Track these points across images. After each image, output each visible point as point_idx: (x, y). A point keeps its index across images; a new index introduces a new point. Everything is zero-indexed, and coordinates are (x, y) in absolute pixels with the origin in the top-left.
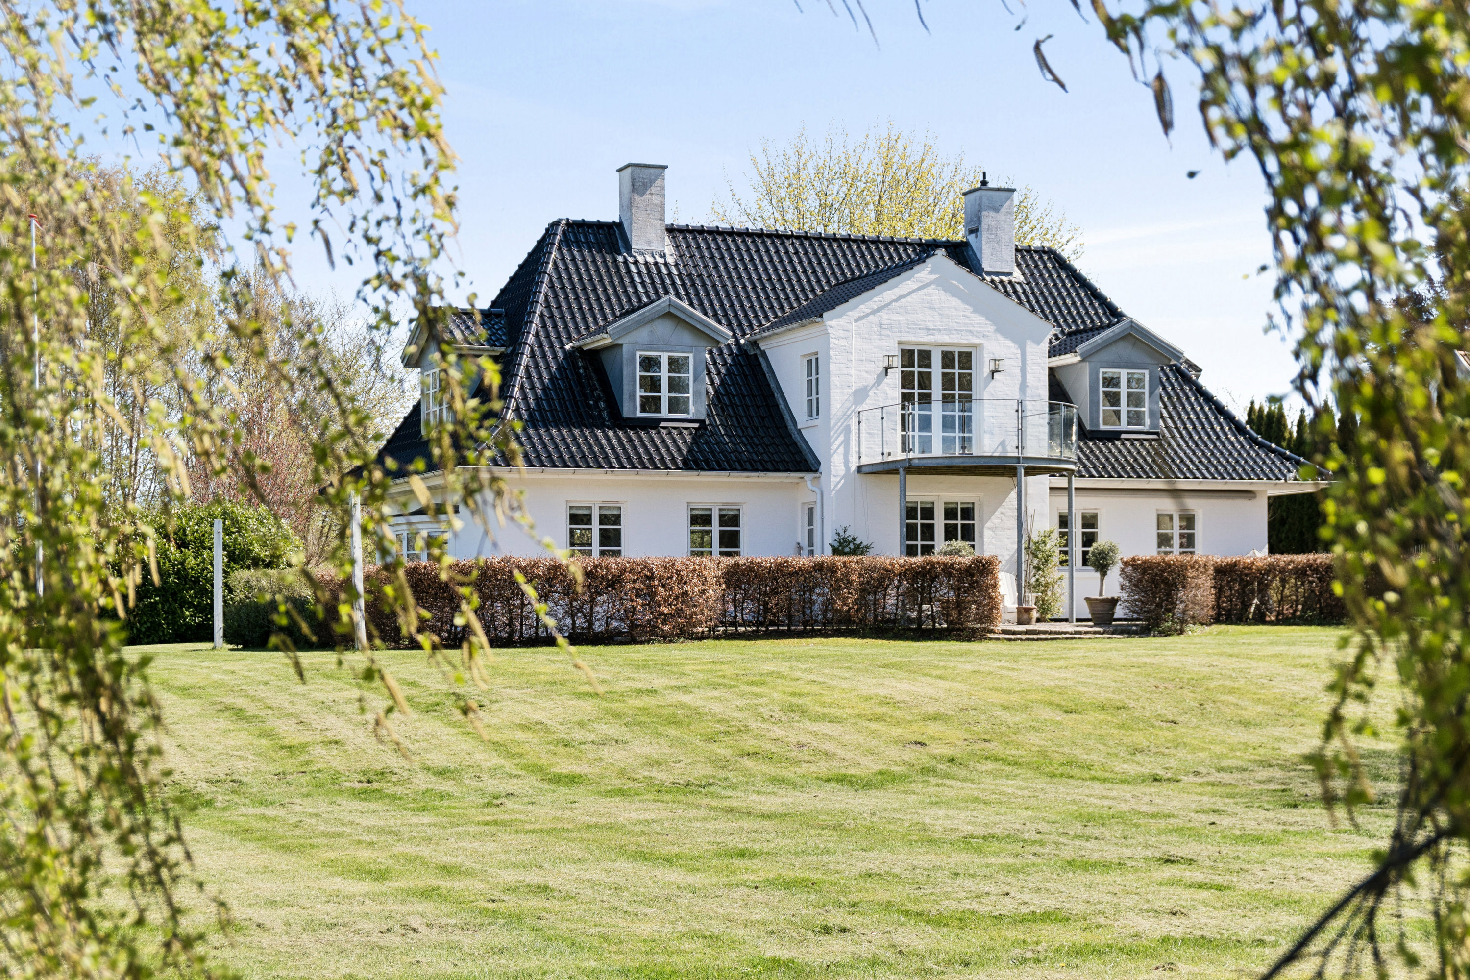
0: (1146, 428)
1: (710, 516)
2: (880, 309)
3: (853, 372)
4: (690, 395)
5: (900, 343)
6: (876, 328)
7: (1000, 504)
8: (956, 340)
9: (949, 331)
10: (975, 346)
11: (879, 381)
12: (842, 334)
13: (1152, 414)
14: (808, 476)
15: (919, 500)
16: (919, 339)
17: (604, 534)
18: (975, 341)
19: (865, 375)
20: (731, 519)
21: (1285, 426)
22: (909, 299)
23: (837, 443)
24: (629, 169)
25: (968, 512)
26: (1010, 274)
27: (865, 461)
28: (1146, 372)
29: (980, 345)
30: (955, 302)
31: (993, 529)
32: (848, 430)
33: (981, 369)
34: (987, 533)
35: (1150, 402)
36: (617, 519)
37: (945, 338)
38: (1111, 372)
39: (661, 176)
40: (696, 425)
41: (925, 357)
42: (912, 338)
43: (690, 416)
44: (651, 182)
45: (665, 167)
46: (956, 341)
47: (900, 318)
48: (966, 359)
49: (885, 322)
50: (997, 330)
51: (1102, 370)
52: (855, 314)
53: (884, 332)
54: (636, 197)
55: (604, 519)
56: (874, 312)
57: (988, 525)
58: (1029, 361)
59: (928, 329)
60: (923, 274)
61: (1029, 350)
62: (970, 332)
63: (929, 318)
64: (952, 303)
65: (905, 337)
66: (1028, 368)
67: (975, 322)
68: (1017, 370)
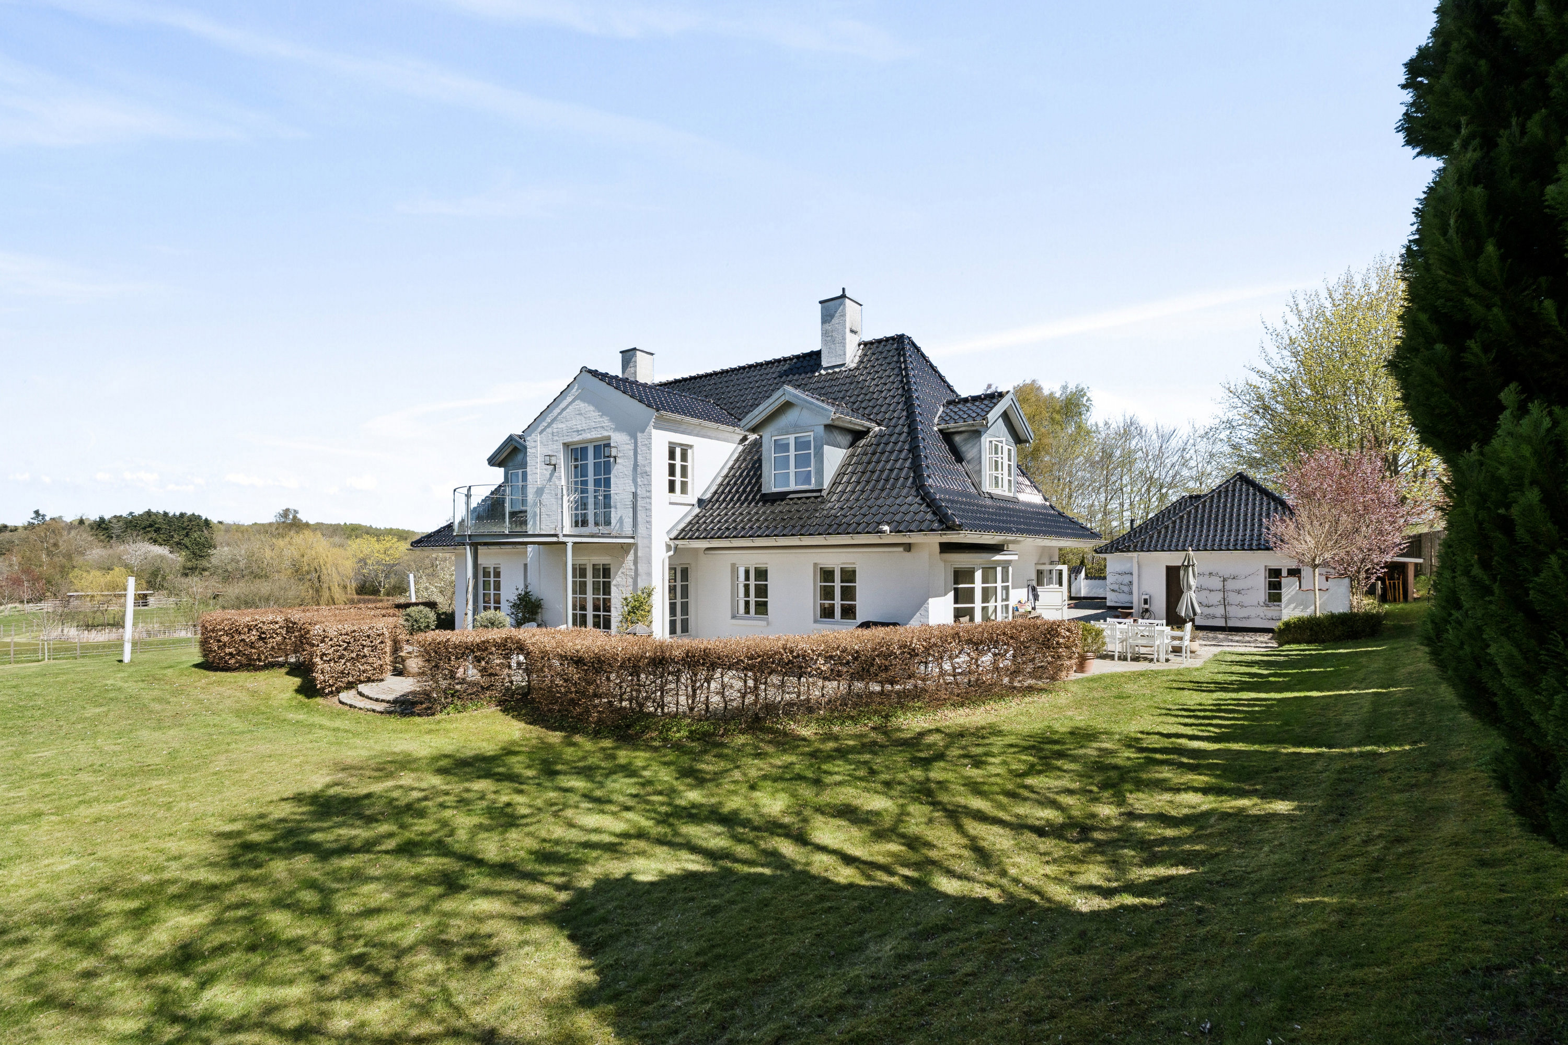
0: (811, 487)
2: (552, 422)
3: (538, 471)
6: (550, 437)
11: (552, 475)
12: (533, 444)
15: (578, 563)
16: (575, 439)
19: (545, 472)
25: (607, 572)
28: (812, 434)
29: (610, 437)
31: (617, 586)
34: (613, 589)
35: (816, 462)
47: (563, 425)
49: (555, 430)
53: (555, 438)
56: (549, 425)
57: (614, 582)
58: (639, 444)
59: (578, 431)
60: (575, 391)
61: (639, 435)
62: (603, 427)
63: (579, 422)
64: (592, 408)
65: (568, 440)
66: (639, 450)
67: (605, 419)
68: (632, 453)
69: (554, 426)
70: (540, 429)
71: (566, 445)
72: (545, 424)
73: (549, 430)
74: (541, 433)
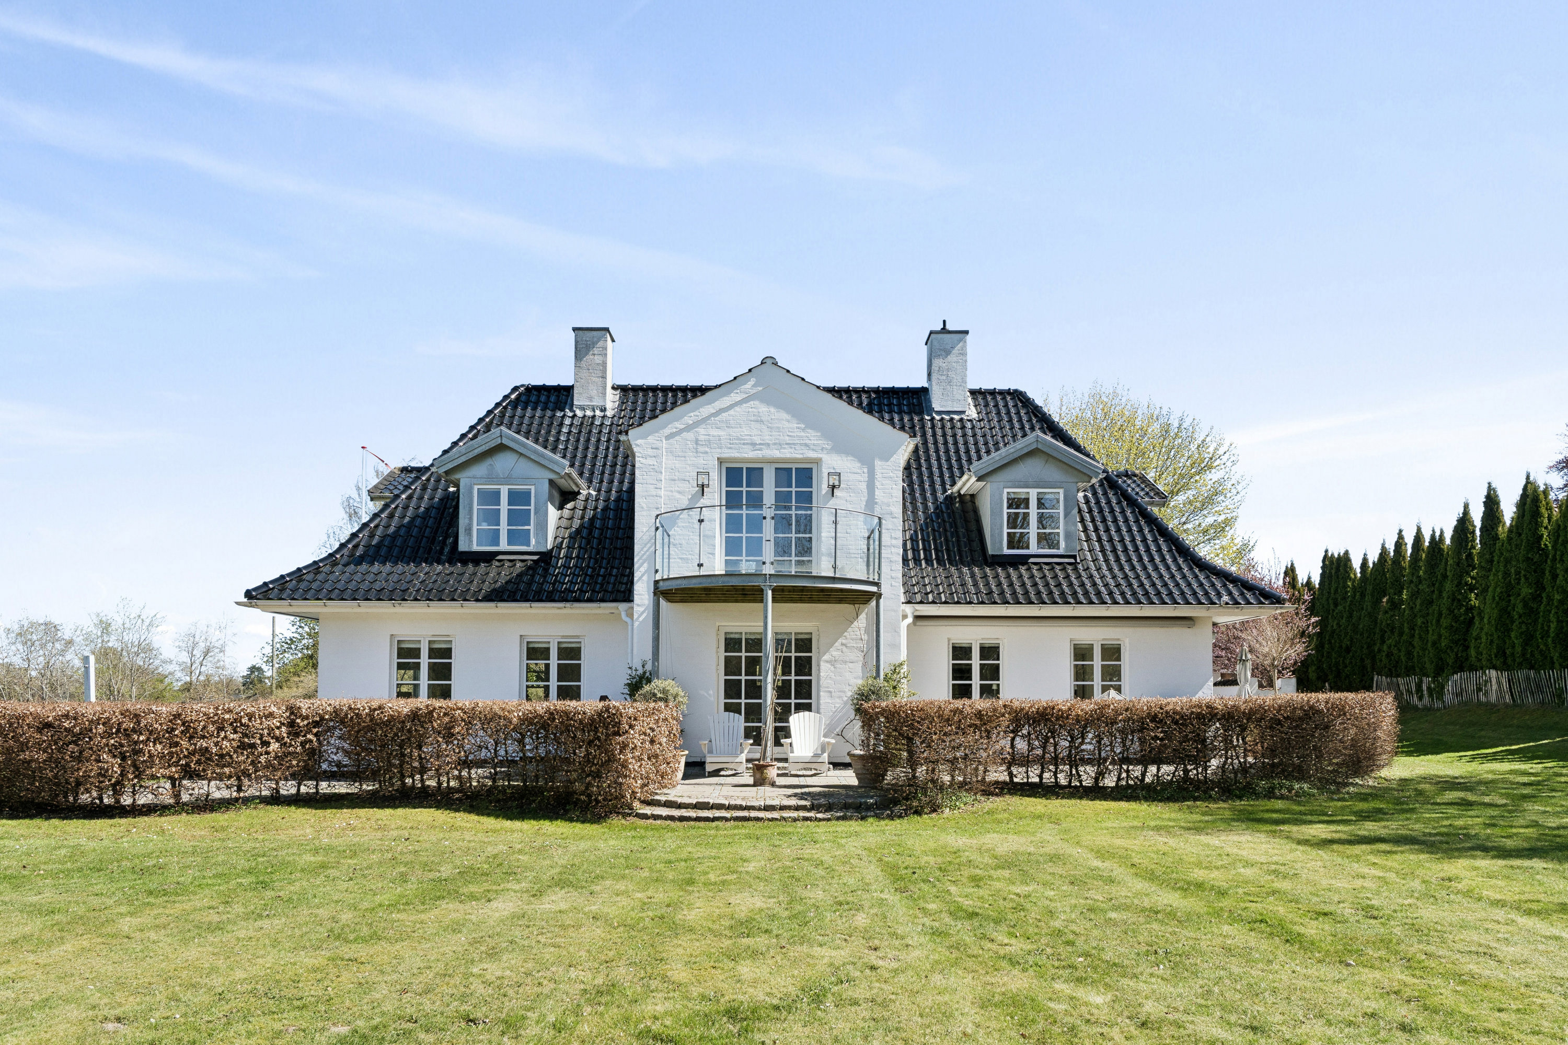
0: (1061, 551)
1: (548, 649)
2: (696, 424)
3: (662, 493)
4: (531, 527)
6: (691, 445)
7: (841, 635)
8: (782, 453)
9: (780, 445)
10: (814, 461)
12: (650, 452)
13: (1068, 536)
14: (623, 606)
15: (743, 630)
16: (746, 454)
17: (432, 668)
18: (812, 455)
19: (678, 496)
20: (571, 652)
21: (1351, 568)
22: (732, 412)
23: (642, 569)
25: (805, 644)
26: (964, 412)
28: (1061, 491)
29: (821, 459)
31: (832, 662)
33: (819, 486)
34: (824, 667)
35: (1066, 523)
36: (447, 653)
37: (776, 454)
38: (1021, 492)
39: (604, 338)
40: (535, 558)
41: (755, 475)
42: (734, 454)
43: (530, 549)
44: (594, 344)
45: (608, 329)
46: (788, 456)
47: (721, 433)
48: (805, 475)
49: (701, 438)
51: (1006, 490)
53: (701, 449)
55: (433, 653)
56: (688, 428)
57: (826, 657)
58: (878, 475)
59: (754, 444)
60: (749, 386)
61: (878, 463)
62: (806, 445)
63: (755, 432)
64: (784, 415)
65: (727, 454)
66: (877, 484)
67: (811, 433)
68: (863, 486)
69: (701, 430)
70: (667, 431)
71: (721, 461)
72: (679, 425)
73: (690, 436)
74: (668, 437)
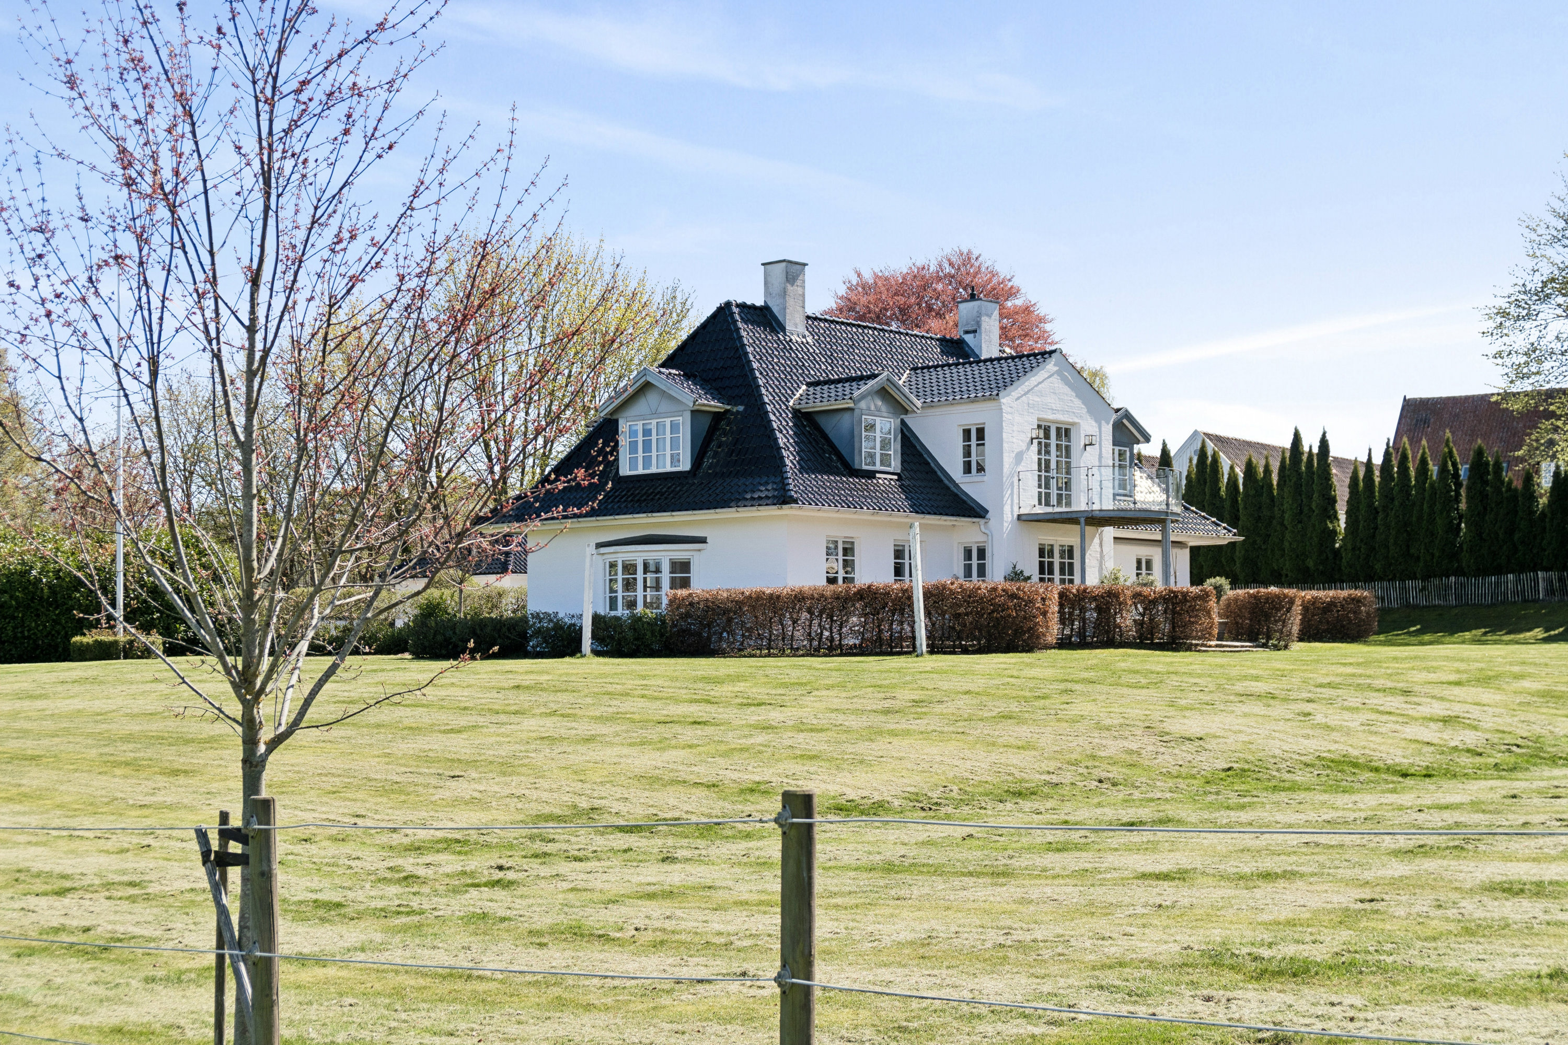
1: (904, 551)
2: (1028, 391)
3: (1014, 440)
4: (892, 453)
5: (1039, 420)
6: (1026, 407)
8: (1064, 418)
9: (1061, 411)
10: (1073, 424)
11: (1028, 449)
12: (1009, 410)
14: (982, 521)
15: (1046, 543)
16: (1046, 416)
18: (1076, 420)
19: (1021, 443)
24: (784, 264)
25: (1070, 554)
27: (1023, 511)
28: (1128, 450)
29: (1079, 424)
30: (1067, 390)
32: (1012, 484)
33: (1078, 442)
37: (1059, 417)
39: (803, 270)
40: (896, 477)
41: (1049, 430)
42: (1043, 416)
43: (891, 470)
44: (798, 276)
45: (805, 265)
46: (1067, 419)
47: (1038, 399)
49: (1030, 402)
50: (1089, 412)
52: (1015, 394)
53: (1031, 410)
54: (789, 287)
56: (1025, 394)
59: (1052, 409)
60: (1050, 366)
63: (1053, 401)
64: (1065, 390)
67: (1076, 405)
69: (1030, 396)
71: (1037, 420)
72: (1021, 391)
